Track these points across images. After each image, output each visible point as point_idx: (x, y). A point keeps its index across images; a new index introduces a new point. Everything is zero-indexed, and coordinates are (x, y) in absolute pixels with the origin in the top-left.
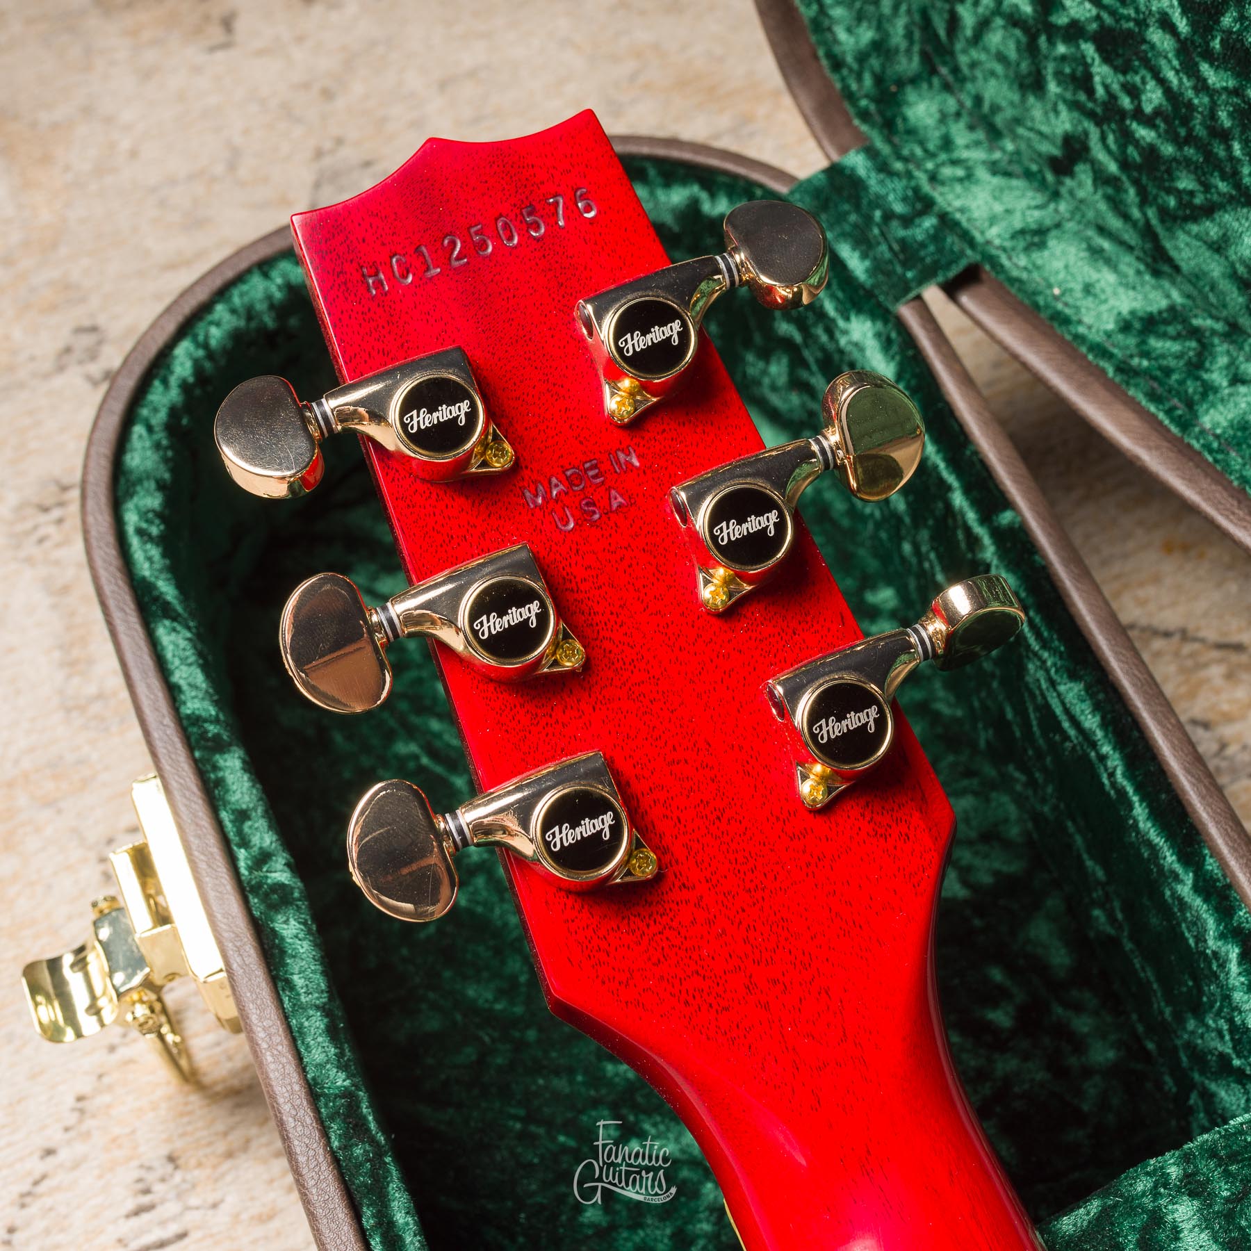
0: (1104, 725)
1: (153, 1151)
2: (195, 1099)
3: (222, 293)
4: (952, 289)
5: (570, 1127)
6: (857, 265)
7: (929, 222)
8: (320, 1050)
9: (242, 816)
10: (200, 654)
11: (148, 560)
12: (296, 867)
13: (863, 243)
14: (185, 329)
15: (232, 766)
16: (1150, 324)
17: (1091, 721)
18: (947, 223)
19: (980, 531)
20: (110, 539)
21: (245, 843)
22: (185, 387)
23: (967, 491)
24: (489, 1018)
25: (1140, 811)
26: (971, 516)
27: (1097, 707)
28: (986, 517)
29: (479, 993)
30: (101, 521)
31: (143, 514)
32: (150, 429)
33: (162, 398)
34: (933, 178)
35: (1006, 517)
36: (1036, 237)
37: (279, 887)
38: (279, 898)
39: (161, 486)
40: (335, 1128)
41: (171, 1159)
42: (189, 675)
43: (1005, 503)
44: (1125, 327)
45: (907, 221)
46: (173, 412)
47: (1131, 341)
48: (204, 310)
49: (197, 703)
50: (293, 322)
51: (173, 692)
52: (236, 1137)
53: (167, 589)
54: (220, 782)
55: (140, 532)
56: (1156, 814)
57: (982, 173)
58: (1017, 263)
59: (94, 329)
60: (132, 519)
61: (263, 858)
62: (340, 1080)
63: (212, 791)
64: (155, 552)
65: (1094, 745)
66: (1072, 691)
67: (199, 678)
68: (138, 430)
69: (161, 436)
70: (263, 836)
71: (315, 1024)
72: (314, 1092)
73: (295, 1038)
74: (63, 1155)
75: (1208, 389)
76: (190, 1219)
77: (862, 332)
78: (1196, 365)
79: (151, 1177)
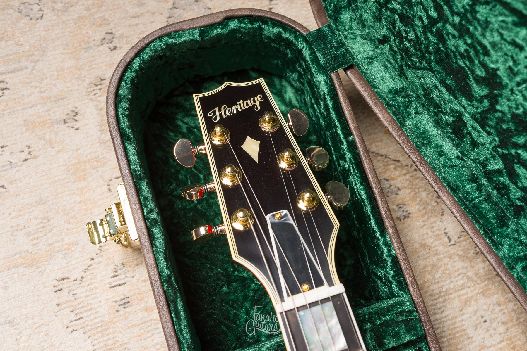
0: (367, 198)
1: (119, 262)
3: (148, 45)
6: (322, 60)
7: (342, 50)
8: (163, 264)
9: (146, 199)
10: (137, 151)
11: (124, 121)
14: (137, 55)
15: (144, 185)
16: (396, 92)
17: (364, 196)
19: (344, 141)
20: (114, 116)
21: (146, 206)
22: (136, 71)
23: (342, 129)
25: (373, 222)
26: (342, 136)
27: (366, 193)
28: (345, 138)
31: (123, 109)
32: (126, 83)
33: (130, 74)
34: (346, 37)
35: (351, 138)
36: (371, 60)
37: (154, 219)
38: (154, 222)
39: (128, 99)
40: (165, 285)
41: (123, 264)
42: (134, 158)
43: (351, 134)
45: (337, 49)
46: (133, 79)
47: (391, 96)
48: (142, 49)
49: (135, 166)
50: (167, 53)
51: (129, 162)
53: (129, 132)
54: (140, 189)
55: (123, 114)
56: (377, 223)
57: (359, 38)
58: (364, 67)
59: (112, 33)
60: (120, 110)
61: (150, 211)
62: (167, 272)
63: (138, 191)
64: (126, 120)
65: (364, 202)
66: (360, 187)
67: (136, 158)
68: (123, 83)
69: (129, 85)
70: (151, 205)
71: (161, 257)
72: (160, 274)
73: (156, 260)
74: (96, 260)
75: (409, 114)
76: (127, 280)
77: (320, 78)
78: (407, 106)
79: (118, 268)
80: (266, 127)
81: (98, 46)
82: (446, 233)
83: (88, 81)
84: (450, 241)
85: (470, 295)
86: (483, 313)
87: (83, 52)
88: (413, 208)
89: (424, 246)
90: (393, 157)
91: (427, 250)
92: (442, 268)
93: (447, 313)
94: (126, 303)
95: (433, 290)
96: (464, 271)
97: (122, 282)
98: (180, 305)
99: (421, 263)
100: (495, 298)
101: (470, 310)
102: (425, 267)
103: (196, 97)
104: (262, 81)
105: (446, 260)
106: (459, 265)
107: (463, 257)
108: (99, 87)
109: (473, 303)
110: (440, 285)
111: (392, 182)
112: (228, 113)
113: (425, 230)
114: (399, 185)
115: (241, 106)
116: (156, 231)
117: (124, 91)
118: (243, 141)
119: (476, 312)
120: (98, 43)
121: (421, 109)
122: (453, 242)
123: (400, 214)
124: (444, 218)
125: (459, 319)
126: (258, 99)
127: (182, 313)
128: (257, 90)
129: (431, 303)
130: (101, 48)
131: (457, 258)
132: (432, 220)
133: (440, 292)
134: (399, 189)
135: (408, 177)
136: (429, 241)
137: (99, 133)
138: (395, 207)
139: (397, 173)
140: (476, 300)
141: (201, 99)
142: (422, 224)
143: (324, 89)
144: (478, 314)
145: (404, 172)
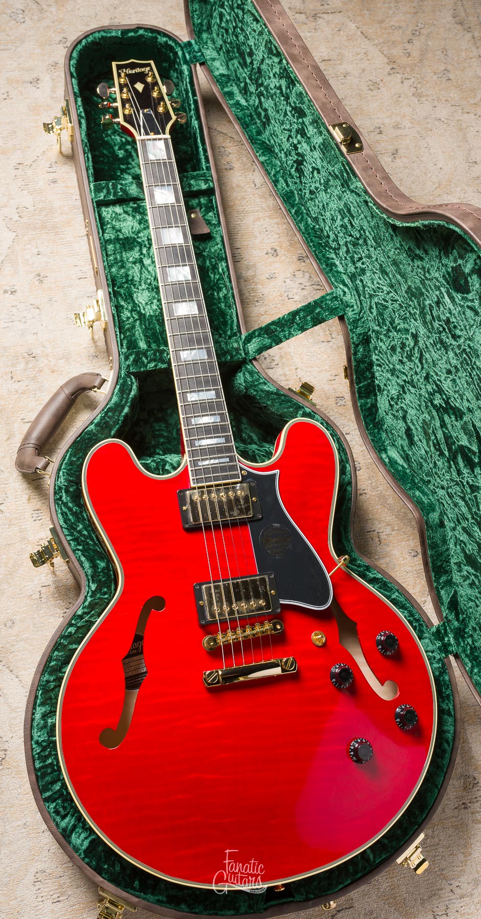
1: (53, 160)
2: (61, 156)
3: (92, 34)
4: (201, 64)
5: (113, 171)
6: (188, 57)
7: (200, 54)
9: (79, 106)
10: (78, 83)
11: (73, 70)
12: (85, 114)
13: (189, 53)
14: (85, 37)
15: (79, 99)
16: (223, 75)
17: (197, 126)
18: (202, 54)
19: (191, 99)
20: (68, 65)
22: (83, 46)
23: (192, 93)
24: (106, 155)
25: (199, 139)
28: (193, 97)
29: (105, 152)
30: (67, 62)
32: (77, 51)
33: (79, 47)
34: (203, 47)
35: (195, 98)
36: (213, 60)
37: (83, 116)
39: (76, 59)
43: (196, 96)
44: (220, 75)
45: (197, 52)
46: (80, 49)
47: (220, 77)
48: (89, 35)
49: (76, 90)
51: (73, 88)
52: (65, 162)
53: (75, 74)
54: (77, 101)
55: (72, 65)
57: (210, 48)
58: (209, 63)
60: (72, 63)
61: (81, 112)
62: (86, 141)
66: (196, 122)
67: (77, 87)
68: (75, 50)
70: (81, 109)
72: (82, 141)
73: (81, 134)
74: (40, 157)
75: (227, 86)
76: (57, 170)
77: (185, 67)
78: (227, 83)
79: (52, 164)
80: (149, 80)
81: (56, 44)
82: (254, 182)
83: (48, 63)
84: (255, 186)
85: (261, 216)
86: (266, 226)
87: (47, 45)
88: (237, 165)
89: (238, 186)
90: (229, 135)
91: (240, 189)
93: (244, 222)
94: (55, 182)
96: (261, 203)
97: (54, 171)
98: (90, 156)
99: (235, 194)
100: (275, 221)
101: (259, 223)
102: (236, 197)
103: (114, 64)
104: (152, 62)
105: (251, 196)
106: (258, 200)
107: (262, 197)
108: (54, 67)
109: (262, 220)
111: (226, 149)
112: (130, 72)
113: (241, 178)
114: (230, 151)
115: (138, 70)
116: (83, 121)
117: (75, 55)
118: (136, 83)
119: (262, 225)
120: (57, 42)
121: (234, 85)
122: (257, 187)
123: (228, 167)
124: (254, 173)
126: (148, 69)
127: (90, 159)
128: (149, 65)
129: (236, 215)
130: (58, 45)
131: (257, 196)
132: (247, 173)
134: (230, 153)
135: (237, 147)
136: (242, 185)
138: (225, 163)
139: (231, 144)
140: (264, 219)
141: (117, 65)
142: (240, 174)
143: (186, 73)
144: (263, 226)
145: (235, 144)
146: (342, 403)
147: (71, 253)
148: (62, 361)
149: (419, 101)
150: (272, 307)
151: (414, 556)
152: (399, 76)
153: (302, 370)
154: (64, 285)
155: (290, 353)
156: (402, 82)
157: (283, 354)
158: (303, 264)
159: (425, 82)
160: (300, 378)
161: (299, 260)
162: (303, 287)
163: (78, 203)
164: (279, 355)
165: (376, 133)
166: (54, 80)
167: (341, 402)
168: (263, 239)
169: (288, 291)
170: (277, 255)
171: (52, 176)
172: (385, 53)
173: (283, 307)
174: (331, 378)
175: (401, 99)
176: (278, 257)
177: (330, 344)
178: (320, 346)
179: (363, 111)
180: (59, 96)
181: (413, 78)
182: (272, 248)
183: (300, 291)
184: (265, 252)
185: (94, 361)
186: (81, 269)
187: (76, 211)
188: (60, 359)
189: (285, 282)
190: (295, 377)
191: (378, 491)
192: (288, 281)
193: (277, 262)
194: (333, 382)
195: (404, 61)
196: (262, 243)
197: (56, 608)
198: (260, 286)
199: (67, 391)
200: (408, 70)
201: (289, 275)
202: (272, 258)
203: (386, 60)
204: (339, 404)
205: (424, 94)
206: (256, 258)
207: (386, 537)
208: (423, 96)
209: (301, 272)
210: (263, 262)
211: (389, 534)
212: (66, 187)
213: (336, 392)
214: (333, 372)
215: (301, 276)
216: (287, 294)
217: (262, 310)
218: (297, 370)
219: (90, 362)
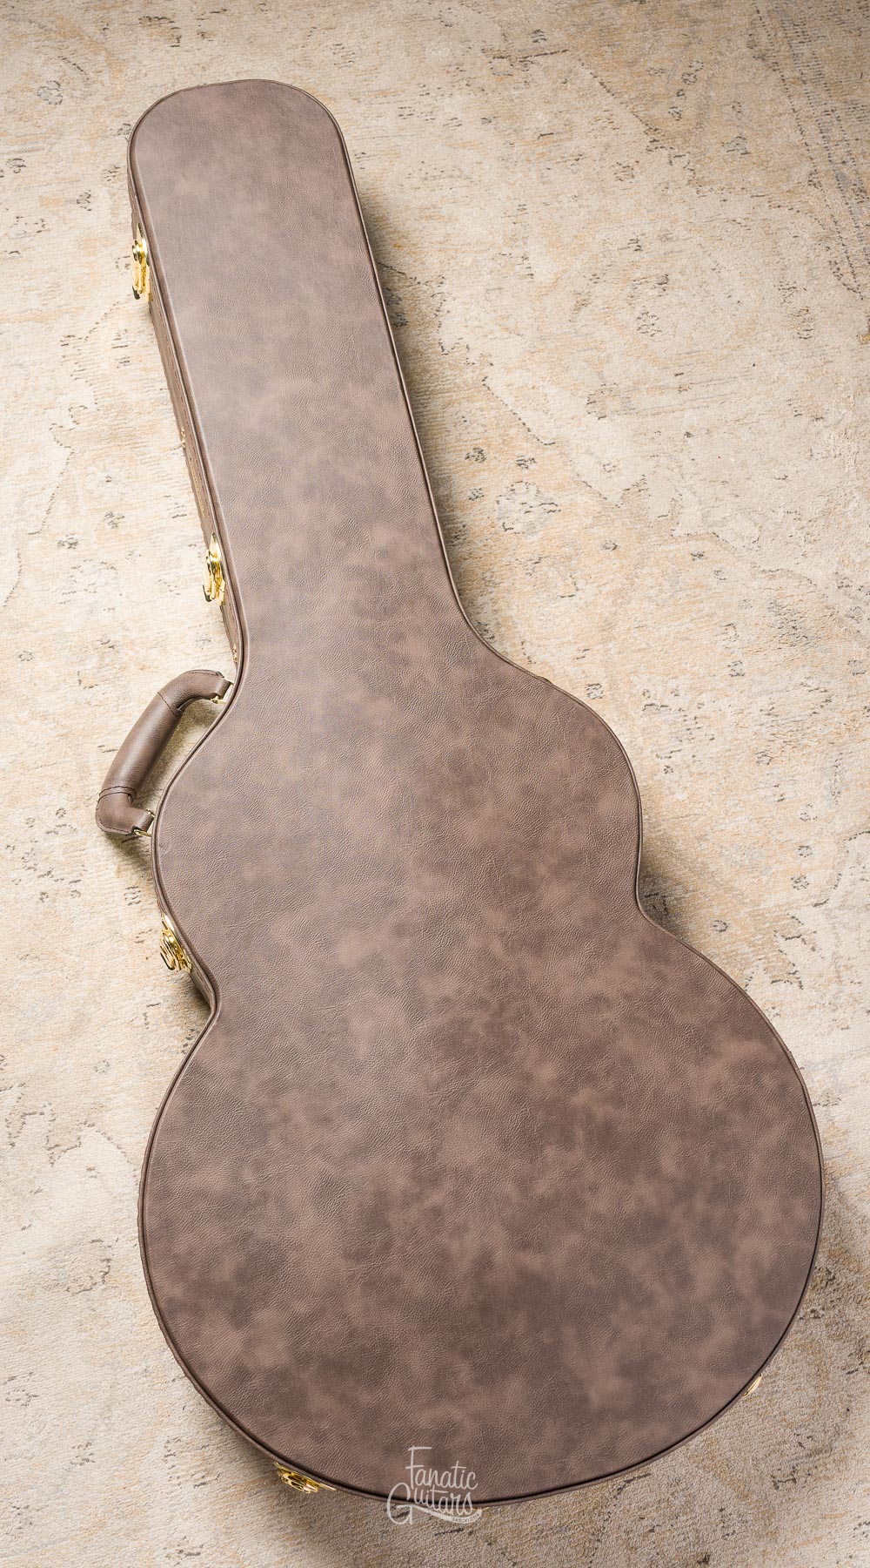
74: (101, 324)
76: (128, 343)
79: (121, 333)
81: (114, 135)
83: (102, 167)
87: (99, 139)
91: (419, 356)
92: (432, 373)
93: (428, 409)
94: (126, 362)
95: (418, 389)
97: (124, 344)
102: (414, 369)
108: (113, 174)
109: (456, 404)
110: (426, 385)
113: (421, 338)
120: (115, 132)
124: (441, 330)
125: (439, 415)
130: (118, 138)
132: (430, 330)
133: (426, 391)
136: (423, 349)
137: (110, 216)
142: (419, 332)
146: (597, 693)
147: (158, 477)
148: (155, 651)
149: (698, 192)
150: (481, 545)
151: (721, 931)
152: (665, 152)
153: (531, 644)
154: (151, 528)
155: (511, 617)
156: (671, 162)
157: (500, 620)
158: (526, 471)
159: (707, 160)
160: (528, 658)
161: (520, 465)
162: (527, 508)
163: (164, 395)
164: (495, 621)
165: (631, 250)
166: (114, 195)
167: (595, 692)
168: (460, 434)
169: (503, 518)
170: (484, 459)
171: (122, 352)
172: (641, 115)
173: (497, 543)
174: (578, 655)
175: (669, 192)
176: (485, 463)
177: (575, 600)
178: (558, 604)
179: (609, 214)
180: (123, 221)
181: (687, 155)
182: (475, 449)
183: (522, 515)
184: (465, 455)
185: (205, 647)
186: (176, 500)
187: (161, 407)
188: (151, 648)
189: (498, 502)
190: (522, 656)
191: (660, 830)
192: (503, 500)
193: (484, 470)
194: (580, 661)
195: (673, 126)
196: (458, 440)
197: (172, 1039)
198: (458, 513)
199: (170, 699)
200: (679, 141)
201: (505, 491)
202: (476, 464)
203: (643, 128)
204: (592, 696)
205: (707, 180)
206: (451, 467)
207: (675, 902)
208: (705, 184)
209: (523, 484)
210: (463, 472)
211: (681, 898)
212: (145, 369)
213: (586, 676)
214: (582, 645)
215: (524, 490)
216: (502, 521)
217: (465, 549)
218: (525, 645)
219: (199, 650)
